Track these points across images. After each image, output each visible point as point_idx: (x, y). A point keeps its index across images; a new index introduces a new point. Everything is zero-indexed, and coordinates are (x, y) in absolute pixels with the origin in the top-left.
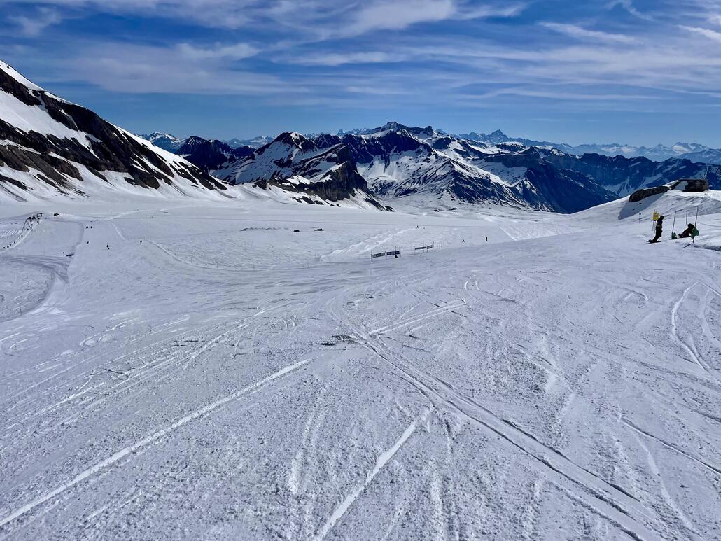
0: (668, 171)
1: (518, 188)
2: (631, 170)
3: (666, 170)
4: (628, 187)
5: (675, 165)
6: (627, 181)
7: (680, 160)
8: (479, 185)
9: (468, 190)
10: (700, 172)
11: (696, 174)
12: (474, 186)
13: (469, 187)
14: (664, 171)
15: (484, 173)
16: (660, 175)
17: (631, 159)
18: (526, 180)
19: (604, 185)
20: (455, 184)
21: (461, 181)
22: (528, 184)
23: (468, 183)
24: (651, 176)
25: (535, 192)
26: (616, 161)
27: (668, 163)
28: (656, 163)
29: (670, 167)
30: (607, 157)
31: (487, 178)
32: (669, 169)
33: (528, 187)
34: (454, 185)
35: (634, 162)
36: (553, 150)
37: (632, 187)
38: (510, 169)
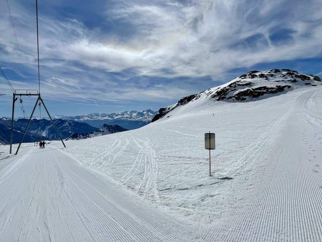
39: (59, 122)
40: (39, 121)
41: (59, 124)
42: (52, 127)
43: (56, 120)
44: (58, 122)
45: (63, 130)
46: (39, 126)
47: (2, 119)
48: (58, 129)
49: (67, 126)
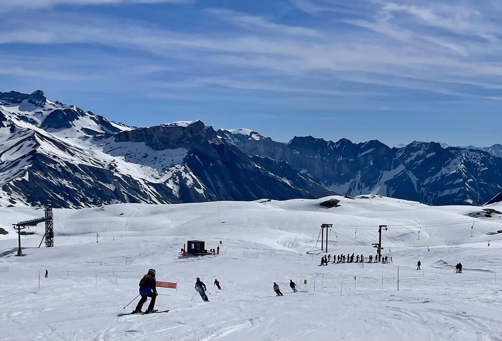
0: (412, 161)
1: (170, 185)
2: (362, 161)
3: (409, 160)
4: (360, 187)
5: (421, 152)
6: (359, 177)
7: (426, 144)
8: (88, 180)
9: (62, 189)
10: (454, 161)
11: (448, 164)
12: (76, 181)
13: (65, 182)
14: (407, 161)
15: (107, 158)
16: (401, 168)
17: (361, 144)
18: (186, 171)
19: (326, 184)
20: (31, 176)
21: (44, 170)
22: (190, 178)
23: (64, 174)
24: (389, 170)
25: (201, 191)
26: (340, 148)
27: (410, 148)
28: (395, 149)
29: (414, 155)
30: (326, 142)
31: (111, 167)
32: (413, 158)
33: (190, 182)
34: (26, 178)
35: (365, 150)
36: (253, 136)
37: (366, 186)
38: (159, 153)
39: (429, 155)
40: (358, 148)
41: (428, 162)
42: (404, 175)
43: (418, 149)
44: (424, 155)
45: (442, 191)
46: (357, 167)
47: (251, 135)
48: (423, 186)
49: (458, 175)
